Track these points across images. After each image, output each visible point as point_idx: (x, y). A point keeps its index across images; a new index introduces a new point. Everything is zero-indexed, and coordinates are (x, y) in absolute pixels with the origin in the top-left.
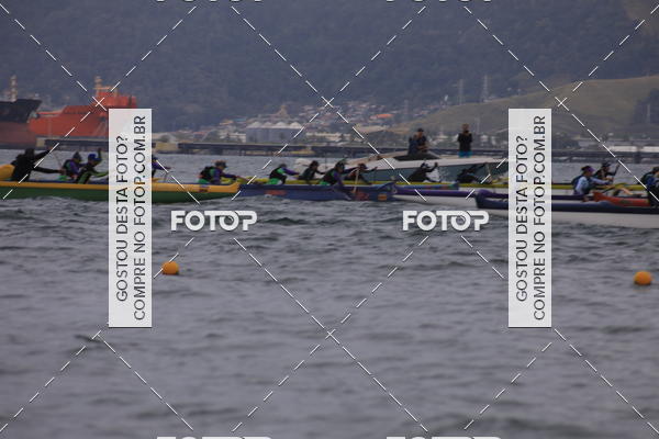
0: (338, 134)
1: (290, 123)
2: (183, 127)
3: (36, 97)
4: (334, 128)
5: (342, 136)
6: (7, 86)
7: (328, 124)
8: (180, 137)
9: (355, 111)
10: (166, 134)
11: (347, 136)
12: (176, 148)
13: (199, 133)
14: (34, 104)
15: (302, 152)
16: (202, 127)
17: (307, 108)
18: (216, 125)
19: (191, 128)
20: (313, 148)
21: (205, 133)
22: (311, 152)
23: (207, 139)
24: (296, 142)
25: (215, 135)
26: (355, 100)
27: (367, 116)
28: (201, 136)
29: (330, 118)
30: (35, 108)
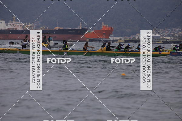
0: (170, 37)
1: (156, 34)
2: (126, 36)
3: (87, 28)
4: (169, 36)
5: (171, 38)
6: (79, 25)
7: (167, 34)
8: (125, 38)
9: (175, 31)
10: (121, 38)
11: (172, 38)
12: (124, 41)
13: (130, 37)
14: (86, 30)
15: (159, 42)
16: (131, 36)
17: (161, 30)
18: (135, 35)
19: (128, 36)
20: (163, 41)
21: (132, 37)
22: (162, 42)
23: (133, 39)
24: (157, 40)
25: (135, 38)
26: (175, 28)
27: (178, 32)
28: (131, 38)
29: (167, 33)
30: (86, 31)
